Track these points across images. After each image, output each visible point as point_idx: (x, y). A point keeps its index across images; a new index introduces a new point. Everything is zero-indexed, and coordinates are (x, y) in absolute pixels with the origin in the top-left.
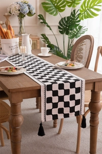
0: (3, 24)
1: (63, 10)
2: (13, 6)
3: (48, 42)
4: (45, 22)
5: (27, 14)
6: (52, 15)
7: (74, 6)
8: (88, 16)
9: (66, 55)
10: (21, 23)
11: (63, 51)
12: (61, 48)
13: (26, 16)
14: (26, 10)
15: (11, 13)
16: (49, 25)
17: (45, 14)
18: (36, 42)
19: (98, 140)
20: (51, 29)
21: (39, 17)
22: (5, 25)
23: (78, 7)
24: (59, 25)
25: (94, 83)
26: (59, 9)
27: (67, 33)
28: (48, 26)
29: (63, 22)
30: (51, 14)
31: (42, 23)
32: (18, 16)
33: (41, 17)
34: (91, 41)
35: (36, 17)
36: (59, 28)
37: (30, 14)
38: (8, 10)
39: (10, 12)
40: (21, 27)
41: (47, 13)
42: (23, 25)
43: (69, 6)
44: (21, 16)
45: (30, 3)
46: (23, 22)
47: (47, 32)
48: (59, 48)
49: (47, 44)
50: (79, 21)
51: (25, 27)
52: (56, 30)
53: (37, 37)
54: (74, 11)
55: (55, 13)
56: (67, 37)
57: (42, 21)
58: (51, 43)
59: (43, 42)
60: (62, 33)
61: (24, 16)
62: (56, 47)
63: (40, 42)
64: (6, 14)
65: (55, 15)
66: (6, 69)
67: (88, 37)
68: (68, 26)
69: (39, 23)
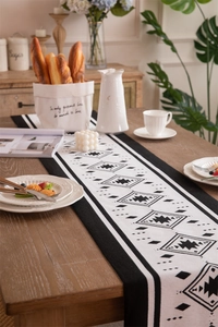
0: (48, 36)
3: (166, 84)
4: (159, 32)
5: (112, 10)
6: (180, 13)
9: (213, 120)
10: (95, 35)
11: (205, 108)
12: (201, 100)
13: (110, 14)
15: (67, 8)
16: (170, 37)
17: (160, 10)
18: (132, 85)
20: (174, 50)
21: (143, 18)
22: (52, 40)
24: (195, 37)
28: (168, 42)
29: (207, 30)
30: (177, 8)
31: (150, 33)
32: (88, 16)
33: (150, 18)
35: (137, 19)
36: (197, 45)
37: (119, 9)
39: (65, 6)
40: (93, 45)
41: (166, 7)
42: (100, 38)
44: (96, 14)
46: (100, 32)
47: (164, 57)
48: (194, 100)
49: (162, 90)
51: (105, 44)
52: (187, 52)
53: (136, 73)
55: (187, 5)
57: (151, 28)
58: (175, 87)
59: (153, 84)
60: (203, 59)
61: (104, 15)
62: (187, 97)
63: (146, 84)
64: (56, 11)
65: (186, 12)
69: (143, 33)
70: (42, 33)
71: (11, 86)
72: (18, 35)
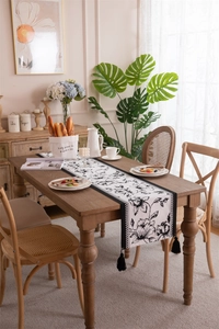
1: (123, 90)
2: (55, 89)
3: (104, 134)
4: (98, 108)
5: (75, 98)
6: (108, 98)
7: (138, 84)
8: (160, 98)
9: (130, 152)
10: (66, 110)
11: (125, 147)
12: (122, 142)
13: (73, 100)
14: (74, 92)
15: (52, 98)
16: (104, 110)
17: (98, 96)
19: (194, 270)
20: (106, 116)
21: (89, 101)
22: (43, 114)
23: (144, 85)
24: (117, 109)
25: (189, 197)
26: (117, 88)
27: (130, 121)
28: (103, 113)
29: (122, 105)
30: (107, 95)
31: (93, 108)
32: (62, 101)
33: (93, 100)
34: (171, 134)
35: (86, 101)
36: (118, 113)
37: (78, 97)
38: (48, 93)
39: (50, 97)
40: (65, 116)
41: (101, 95)
42: (69, 112)
43: (131, 84)
44: (66, 100)
45: (77, 83)
46: (68, 109)
47: (101, 120)
49: (103, 139)
50: (147, 104)
52: (113, 117)
54: (139, 90)
55: (112, 94)
56: (129, 126)
57: (93, 105)
60: (122, 120)
61: (71, 100)
62: (115, 141)
64: (45, 99)
65: (112, 97)
66: (63, 182)
67: (166, 129)
68: (131, 111)
69: (89, 108)
70: (38, 111)
71: (26, 139)
72: (25, 112)
